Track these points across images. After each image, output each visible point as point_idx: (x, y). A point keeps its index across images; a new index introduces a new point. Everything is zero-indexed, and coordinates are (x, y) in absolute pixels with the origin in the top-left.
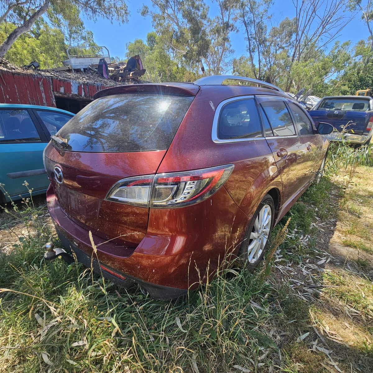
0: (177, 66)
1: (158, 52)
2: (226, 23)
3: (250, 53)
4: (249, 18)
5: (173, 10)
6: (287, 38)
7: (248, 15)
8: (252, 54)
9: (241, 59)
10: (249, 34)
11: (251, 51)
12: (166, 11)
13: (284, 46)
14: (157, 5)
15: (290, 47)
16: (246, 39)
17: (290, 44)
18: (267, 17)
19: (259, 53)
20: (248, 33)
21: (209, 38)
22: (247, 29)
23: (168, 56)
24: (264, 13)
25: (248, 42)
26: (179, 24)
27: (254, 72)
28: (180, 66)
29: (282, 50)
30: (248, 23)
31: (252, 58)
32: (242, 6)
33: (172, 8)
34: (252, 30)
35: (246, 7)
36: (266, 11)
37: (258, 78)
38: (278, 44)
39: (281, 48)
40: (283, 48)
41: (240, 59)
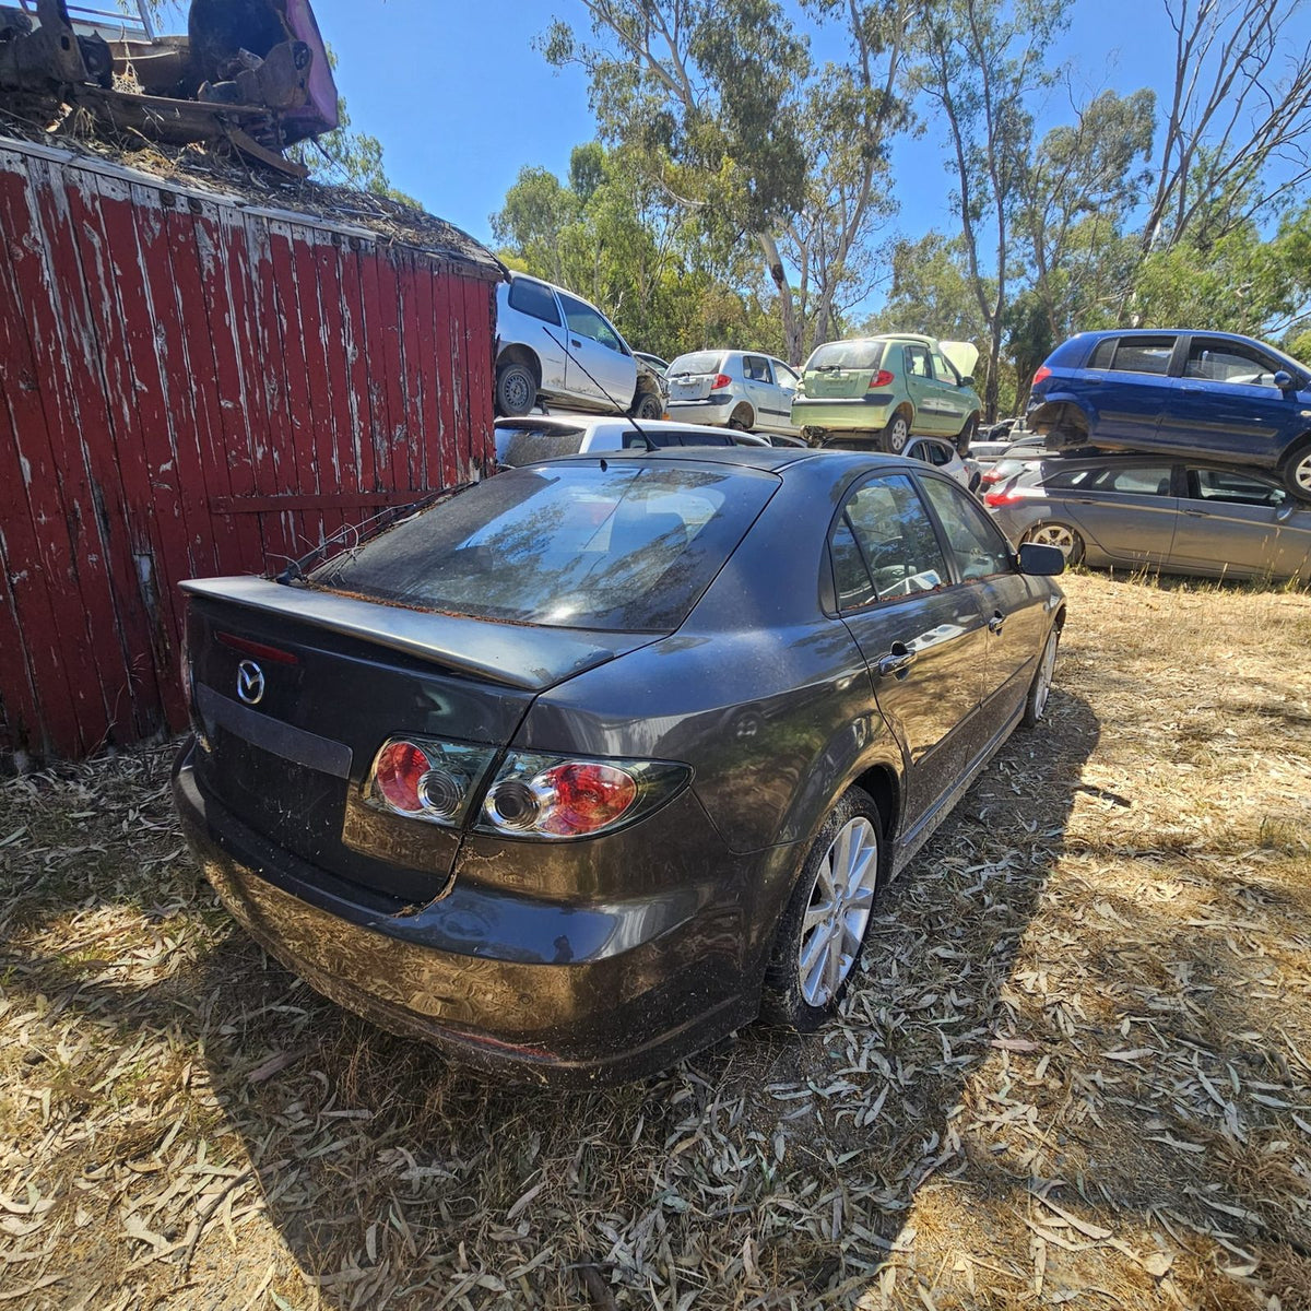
0: (681, 267)
1: (610, 211)
2: (877, 94)
3: (966, 219)
4: (964, 87)
5: (669, 39)
6: (1109, 170)
7: (962, 75)
8: (975, 225)
9: (929, 243)
10: (966, 145)
11: (971, 213)
12: (643, 46)
13: (1094, 198)
14: (610, 20)
15: (1120, 203)
16: (952, 166)
17: (1121, 195)
18: (1038, 80)
19: (1001, 220)
20: (959, 142)
21: (806, 142)
22: (956, 128)
23: (648, 231)
24: (1029, 66)
25: (959, 177)
26: (690, 97)
27: (980, 294)
28: (689, 268)
29: (1088, 213)
30: (961, 104)
31: (970, 240)
32: (939, 42)
33: (665, 30)
34: (979, 131)
35: (954, 42)
36: (1035, 57)
37: (992, 315)
38: (1074, 194)
39: (1085, 205)
40: (1093, 208)
41: (924, 247)
